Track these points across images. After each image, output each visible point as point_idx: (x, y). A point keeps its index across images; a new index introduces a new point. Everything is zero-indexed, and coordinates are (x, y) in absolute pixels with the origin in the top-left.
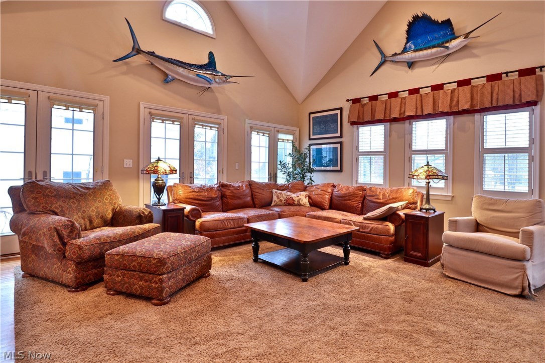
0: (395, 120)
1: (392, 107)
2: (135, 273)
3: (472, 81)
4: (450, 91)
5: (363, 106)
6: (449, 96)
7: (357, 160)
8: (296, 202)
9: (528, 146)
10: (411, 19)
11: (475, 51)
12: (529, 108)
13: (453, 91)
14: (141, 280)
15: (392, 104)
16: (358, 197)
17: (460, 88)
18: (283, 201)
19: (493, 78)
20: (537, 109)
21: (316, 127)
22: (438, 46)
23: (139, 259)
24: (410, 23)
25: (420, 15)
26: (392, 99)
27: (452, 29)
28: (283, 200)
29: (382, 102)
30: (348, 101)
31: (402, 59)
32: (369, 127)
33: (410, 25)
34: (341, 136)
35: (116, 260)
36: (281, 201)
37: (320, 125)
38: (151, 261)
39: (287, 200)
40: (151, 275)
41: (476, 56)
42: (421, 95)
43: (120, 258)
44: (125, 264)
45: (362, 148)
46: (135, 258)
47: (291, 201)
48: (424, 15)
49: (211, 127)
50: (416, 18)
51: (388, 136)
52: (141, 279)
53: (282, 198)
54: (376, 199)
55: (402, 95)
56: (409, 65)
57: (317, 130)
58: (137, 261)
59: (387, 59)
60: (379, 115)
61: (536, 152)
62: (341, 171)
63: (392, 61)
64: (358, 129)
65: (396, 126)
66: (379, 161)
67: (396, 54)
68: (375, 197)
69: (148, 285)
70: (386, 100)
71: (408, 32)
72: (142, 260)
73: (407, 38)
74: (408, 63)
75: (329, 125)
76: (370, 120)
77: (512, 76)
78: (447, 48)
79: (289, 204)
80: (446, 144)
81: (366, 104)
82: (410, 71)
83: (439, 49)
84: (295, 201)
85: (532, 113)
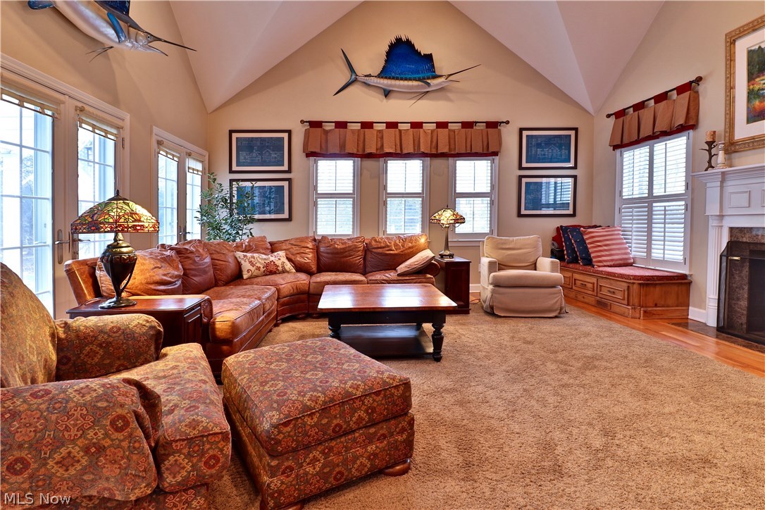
0: (370, 156)
1: (366, 140)
2: (357, 435)
3: (449, 124)
4: (430, 131)
5: (326, 132)
6: (430, 136)
7: (316, 204)
8: (280, 268)
9: (489, 191)
10: (393, 40)
11: (450, 95)
12: (491, 158)
13: (432, 131)
14: (370, 443)
15: (366, 137)
16: (359, 251)
17: (439, 130)
18: (262, 269)
19: (467, 125)
20: (497, 158)
21: (243, 154)
22: (419, 80)
23: (366, 401)
24: (392, 44)
25: (404, 39)
26: (366, 130)
27: (433, 66)
28: (262, 266)
29: (353, 131)
30: (302, 122)
31: (379, 83)
32: (334, 162)
33: (392, 46)
34: (289, 171)
35: (312, 427)
36: (258, 268)
37: (252, 152)
38: (392, 395)
39: (267, 266)
40: (393, 422)
41: (449, 100)
42: (400, 131)
43: (320, 419)
44: (337, 425)
45: (322, 189)
46: (358, 403)
47: (272, 268)
48: (408, 40)
49: (106, 132)
50: (399, 40)
51: (358, 175)
52: (370, 439)
53: (258, 265)
54: (388, 250)
55: (377, 126)
56: (386, 93)
57: (245, 159)
58: (364, 408)
59: (359, 78)
60: (351, 148)
61: (495, 197)
62: (289, 219)
63: (364, 83)
64: (316, 162)
65: (369, 163)
66: (346, 207)
67: (369, 76)
68: (388, 249)
69: (388, 442)
70: (359, 130)
71: (389, 54)
72: (374, 400)
73: (386, 61)
74: (385, 90)
75: (267, 154)
76: (338, 152)
77: (479, 126)
78: (429, 84)
79: (272, 273)
80: (423, 187)
81: (330, 130)
82: (385, 100)
83: (420, 83)
84: (278, 266)
85: (493, 162)
